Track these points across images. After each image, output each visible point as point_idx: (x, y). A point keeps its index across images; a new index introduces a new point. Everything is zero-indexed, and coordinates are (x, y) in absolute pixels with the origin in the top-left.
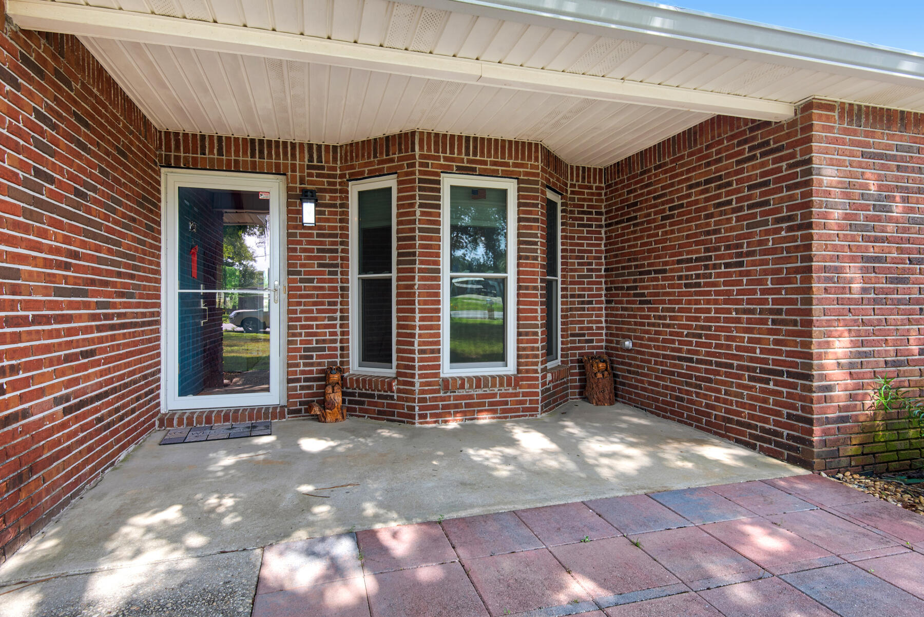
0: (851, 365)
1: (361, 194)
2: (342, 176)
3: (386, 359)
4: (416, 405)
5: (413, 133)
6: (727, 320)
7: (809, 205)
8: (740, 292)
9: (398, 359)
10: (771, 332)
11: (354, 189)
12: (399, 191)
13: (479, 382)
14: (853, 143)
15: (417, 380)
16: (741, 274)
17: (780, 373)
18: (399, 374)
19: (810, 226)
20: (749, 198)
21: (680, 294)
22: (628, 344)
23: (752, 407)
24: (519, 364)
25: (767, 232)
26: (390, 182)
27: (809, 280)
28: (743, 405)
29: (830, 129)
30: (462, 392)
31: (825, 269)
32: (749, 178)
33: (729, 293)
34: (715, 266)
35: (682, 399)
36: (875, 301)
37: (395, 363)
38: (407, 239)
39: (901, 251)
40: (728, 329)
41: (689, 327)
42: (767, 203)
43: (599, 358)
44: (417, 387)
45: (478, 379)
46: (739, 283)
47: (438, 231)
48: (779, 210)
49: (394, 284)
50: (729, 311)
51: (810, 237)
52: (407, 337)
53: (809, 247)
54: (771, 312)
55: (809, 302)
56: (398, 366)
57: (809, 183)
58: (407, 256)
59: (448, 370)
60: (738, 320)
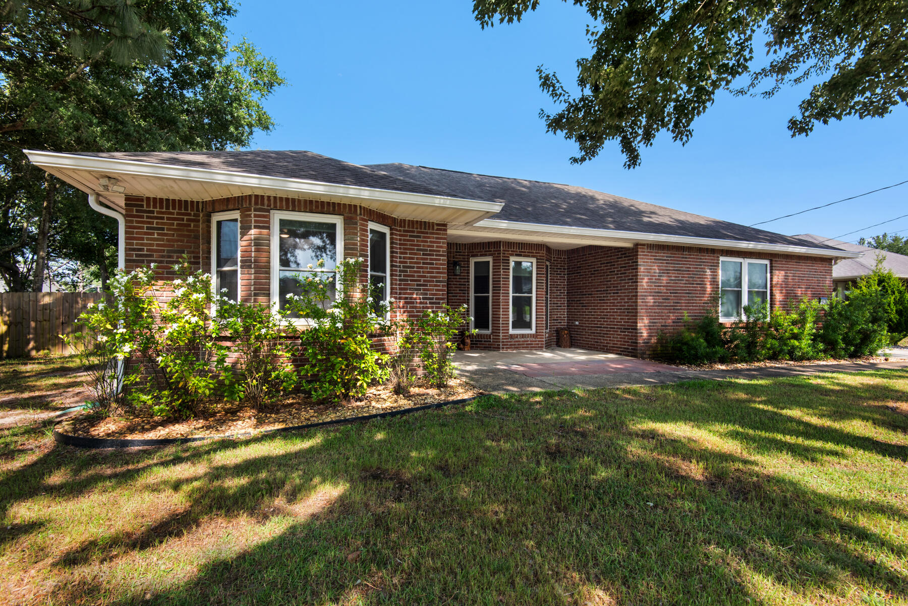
0: (649, 326)
1: (475, 262)
2: (468, 255)
3: (486, 327)
4: (501, 344)
5: (500, 242)
6: (613, 312)
7: (637, 275)
8: (618, 303)
9: (493, 326)
10: (627, 316)
11: (473, 261)
12: (494, 263)
13: (523, 336)
14: (651, 256)
15: (501, 334)
16: (618, 296)
17: (629, 329)
18: (493, 332)
19: (637, 282)
20: (620, 271)
21: (598, 303)
22: (577, 323)
23: (621, 341)
24: (536, 330)
25: (626, 283)
26: (489, 259)
27: (637, 299)
28: (618, 341)
29: (644, 252)
30: (517, 340)
31: (642, 296)
32: (621, 264)
33: (614, 303)
34: (610, 293)
35: (597, 342)
36: (658, 306)
37: (490, 328)
38: (496, 282)
39: (667, 290)
40: (613, 315)
41: (600, 315)
42: (625, 273)
43: (564, 329)
44: (501, 337)
45: (523, 335)
46: (617, 299)
47: (509, 278)
48: (629, 276)
49: (491, 298)
50: (614, 309)
51: (637, 286)
52: (496, 318)
53: (637, 289)
54: (627, 309)
55: (637, 306)
56: (493, 329)
57: (637, 269)
58: (497, 288)
59: (512, 331)
60: (616, 312)
